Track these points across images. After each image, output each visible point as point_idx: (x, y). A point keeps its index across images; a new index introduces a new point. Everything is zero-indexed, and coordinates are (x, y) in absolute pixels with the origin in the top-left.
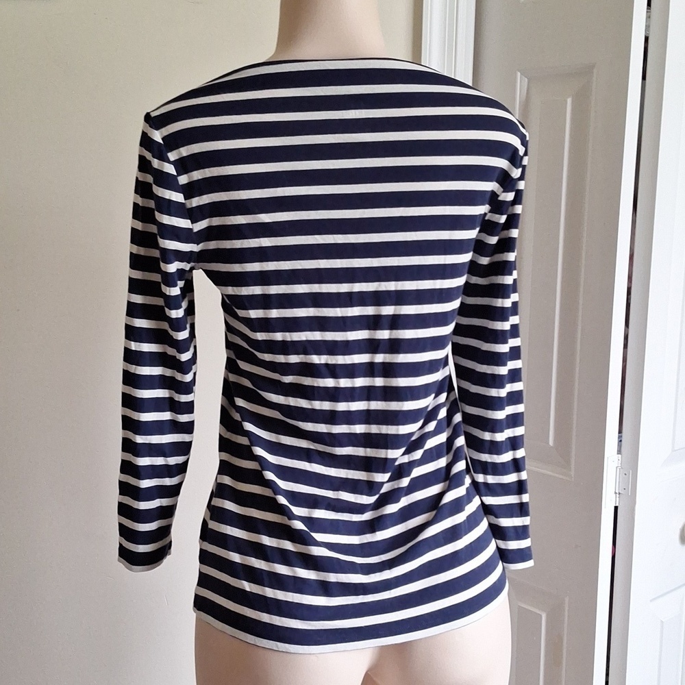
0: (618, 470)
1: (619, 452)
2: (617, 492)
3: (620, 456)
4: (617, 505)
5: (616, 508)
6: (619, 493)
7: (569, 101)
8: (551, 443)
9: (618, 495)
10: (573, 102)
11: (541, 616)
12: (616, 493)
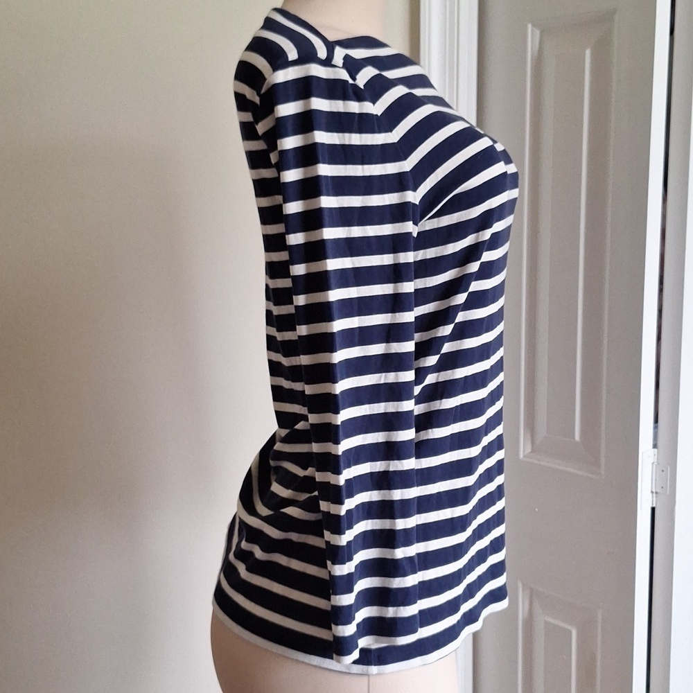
0: (654, 466)
1: (655, 446)
2: (654, 491)
3: (656, 450)
4: (654, 506)
5: (653, 510)
6: (656, 493)
7: (588, 52)
8: (577, 437)
9: (654, 495)
10: (592, 54)
11: (571, 632)
12: (652, 492)
